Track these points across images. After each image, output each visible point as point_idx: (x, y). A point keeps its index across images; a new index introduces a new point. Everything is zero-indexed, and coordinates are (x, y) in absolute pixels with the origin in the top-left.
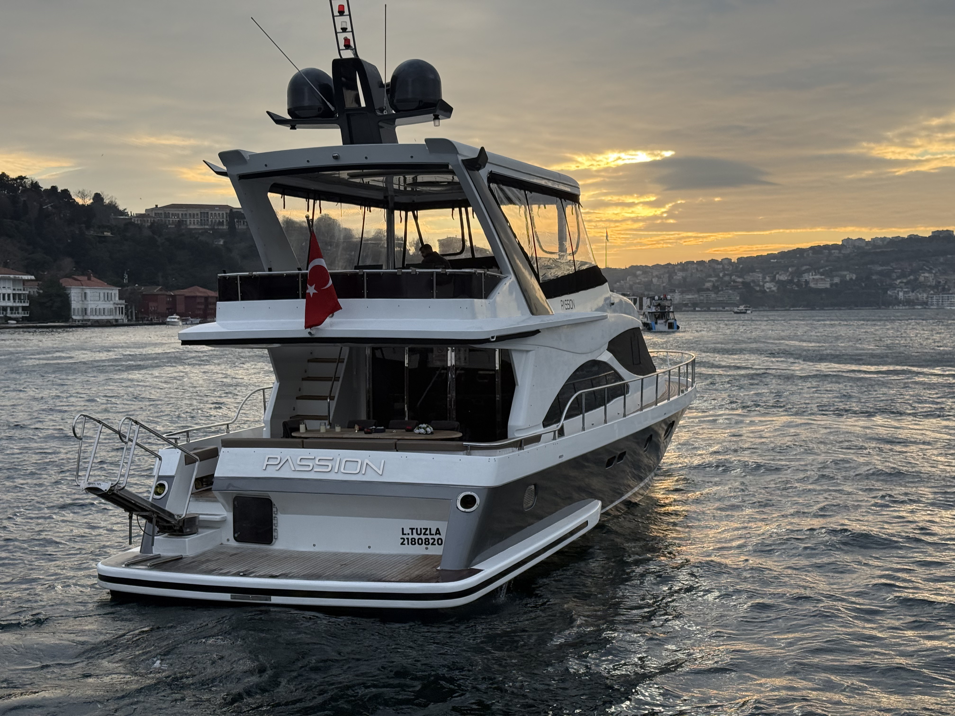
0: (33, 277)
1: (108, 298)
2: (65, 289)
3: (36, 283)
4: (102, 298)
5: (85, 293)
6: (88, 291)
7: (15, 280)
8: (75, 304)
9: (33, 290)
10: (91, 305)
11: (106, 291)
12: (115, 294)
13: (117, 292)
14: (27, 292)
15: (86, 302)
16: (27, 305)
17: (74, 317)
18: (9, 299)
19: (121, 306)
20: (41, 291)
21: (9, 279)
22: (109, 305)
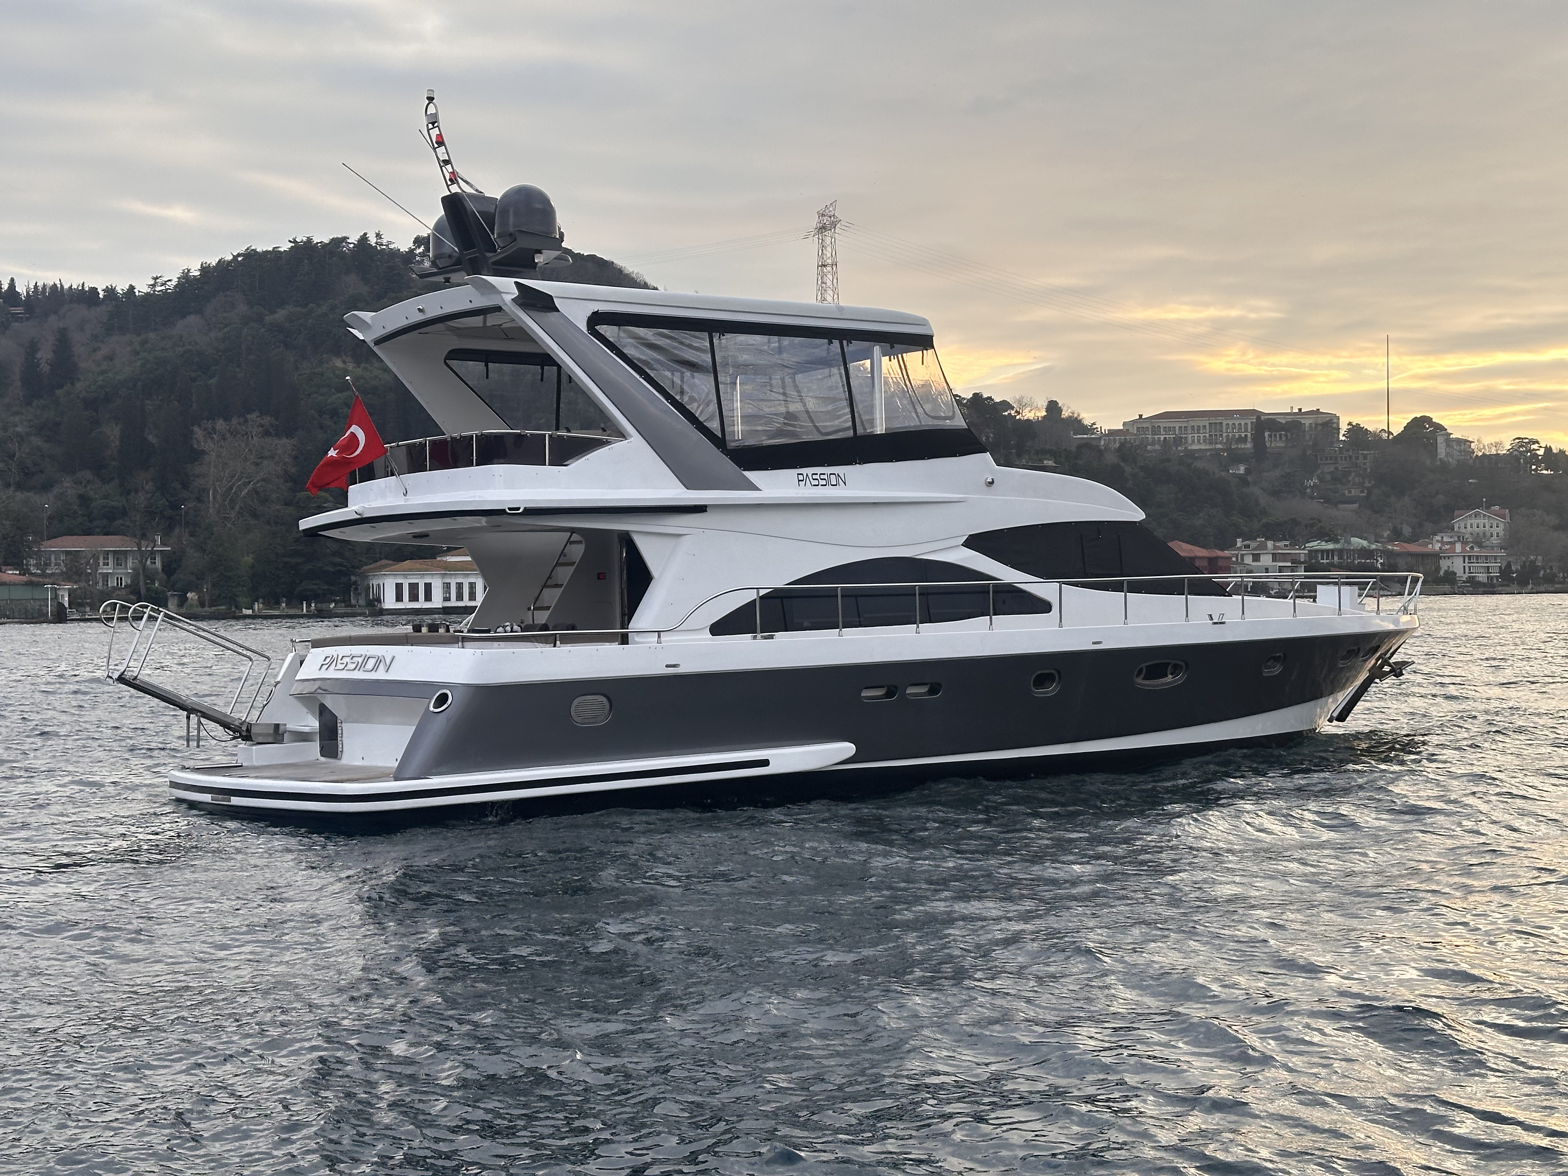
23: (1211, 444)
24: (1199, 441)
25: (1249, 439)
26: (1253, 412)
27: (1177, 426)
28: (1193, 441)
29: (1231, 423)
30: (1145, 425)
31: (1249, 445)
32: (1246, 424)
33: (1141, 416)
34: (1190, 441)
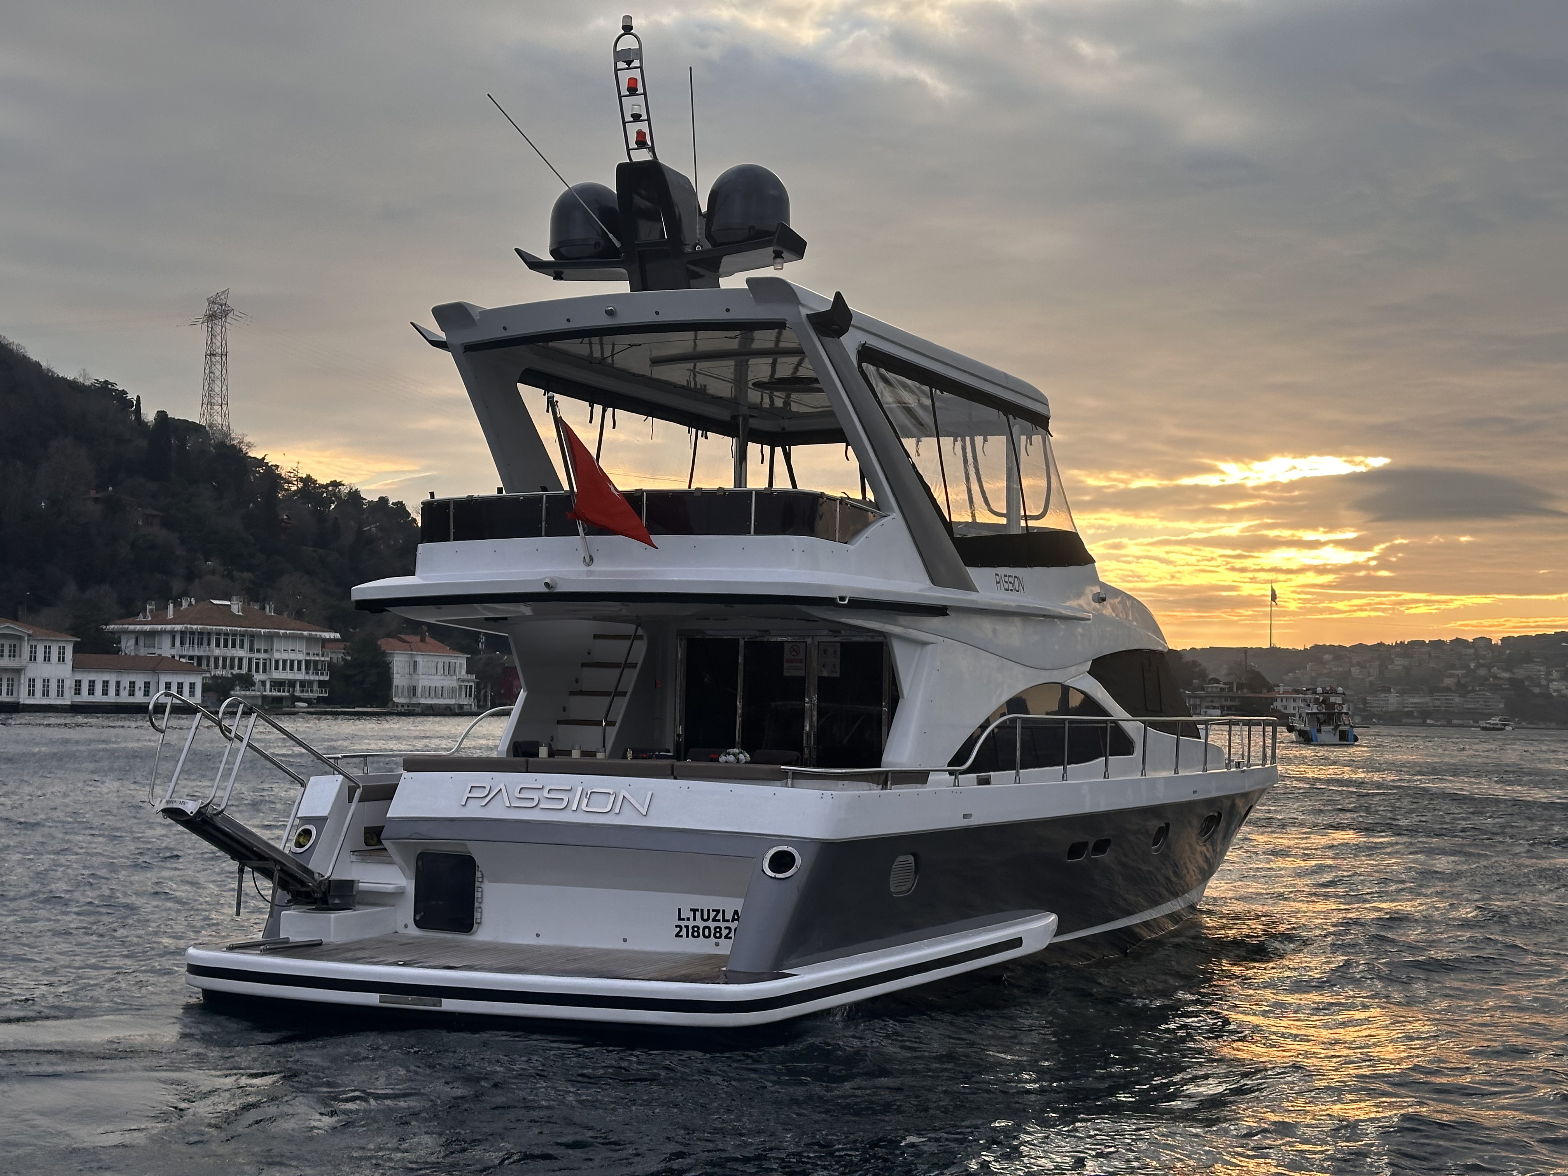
0: (338, 635)
1: (450, 670)
2: (384, 654)
3: (342, 645)
4: (440, 671)
5: (415, 662)
6: (420, 659)
7: (310, 640)
8: (399, 679)
9: (337, 656)
10: (424, 681)
11: (447, 660)
12: (461, 664)
13: (464, 662)
14: (328, 659)
15: (415, 677)
16: (327, 678)
17: (396, 700)
18: (299, 669)
19: (469, 684)
20: (349, 658)
21: (302, 637)
22: (451, 682)
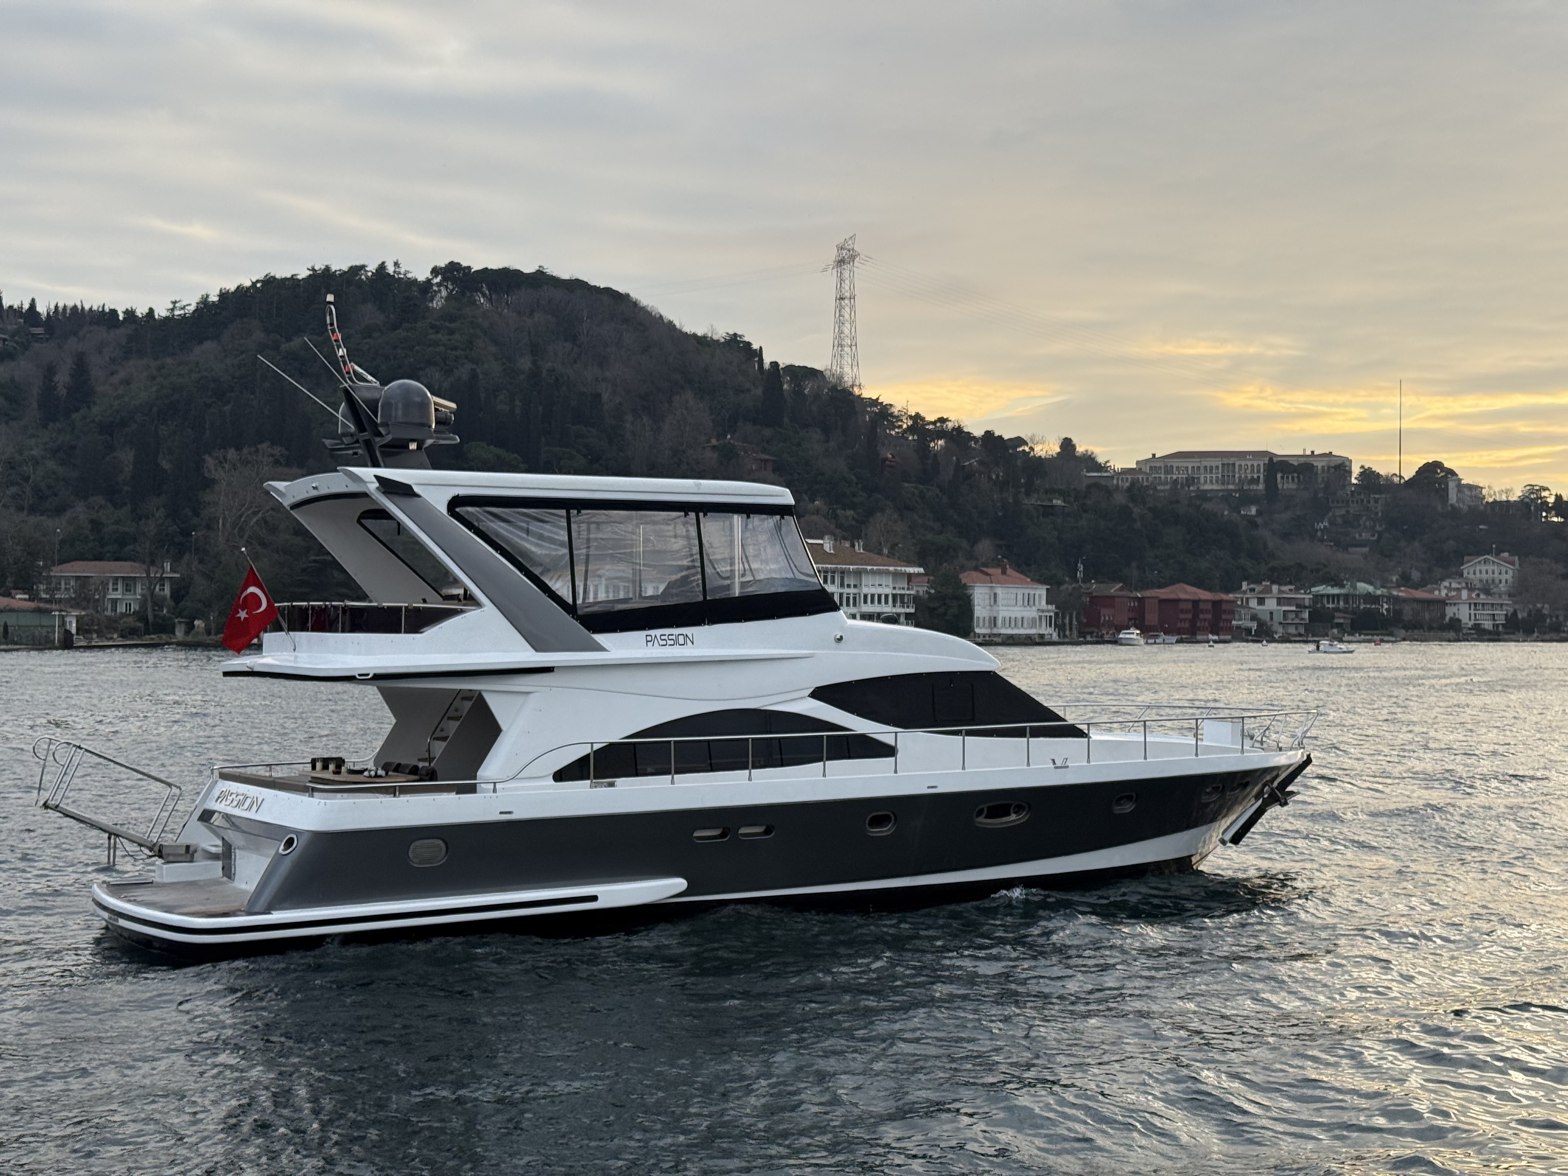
0: (921, 570)
1: (1029, 601)
2: (965, 587)
3: (926, 579)
4: (1020, 602)
5: (995, 594)
6: (999, 591)
7: (896, 575)
8: (980, 611)
9: (921, 589)
10: (1004, 612)
11: (1027, 591)
12: (1040, 596)
13: (1044, 593)
14: (912, 592)
15: (995, 608)
16: (912, 610)
17: (977, 630)
18: (886, 602)
19: (1048, 614)
20: (932, 591)
21: (888, 573)
22: (1031, 613)
23: (1223, 484)
24: (1211, 481)
25: (1262, 480)
26: (1265, 453)
27: (1190, 465)
28: (1206, 482)
29: (1243, 463)
30: (1158, 464)
31: (1261, 486)
32: (1259, 465)
33: (1154, 455)
34: (1202, 480)
